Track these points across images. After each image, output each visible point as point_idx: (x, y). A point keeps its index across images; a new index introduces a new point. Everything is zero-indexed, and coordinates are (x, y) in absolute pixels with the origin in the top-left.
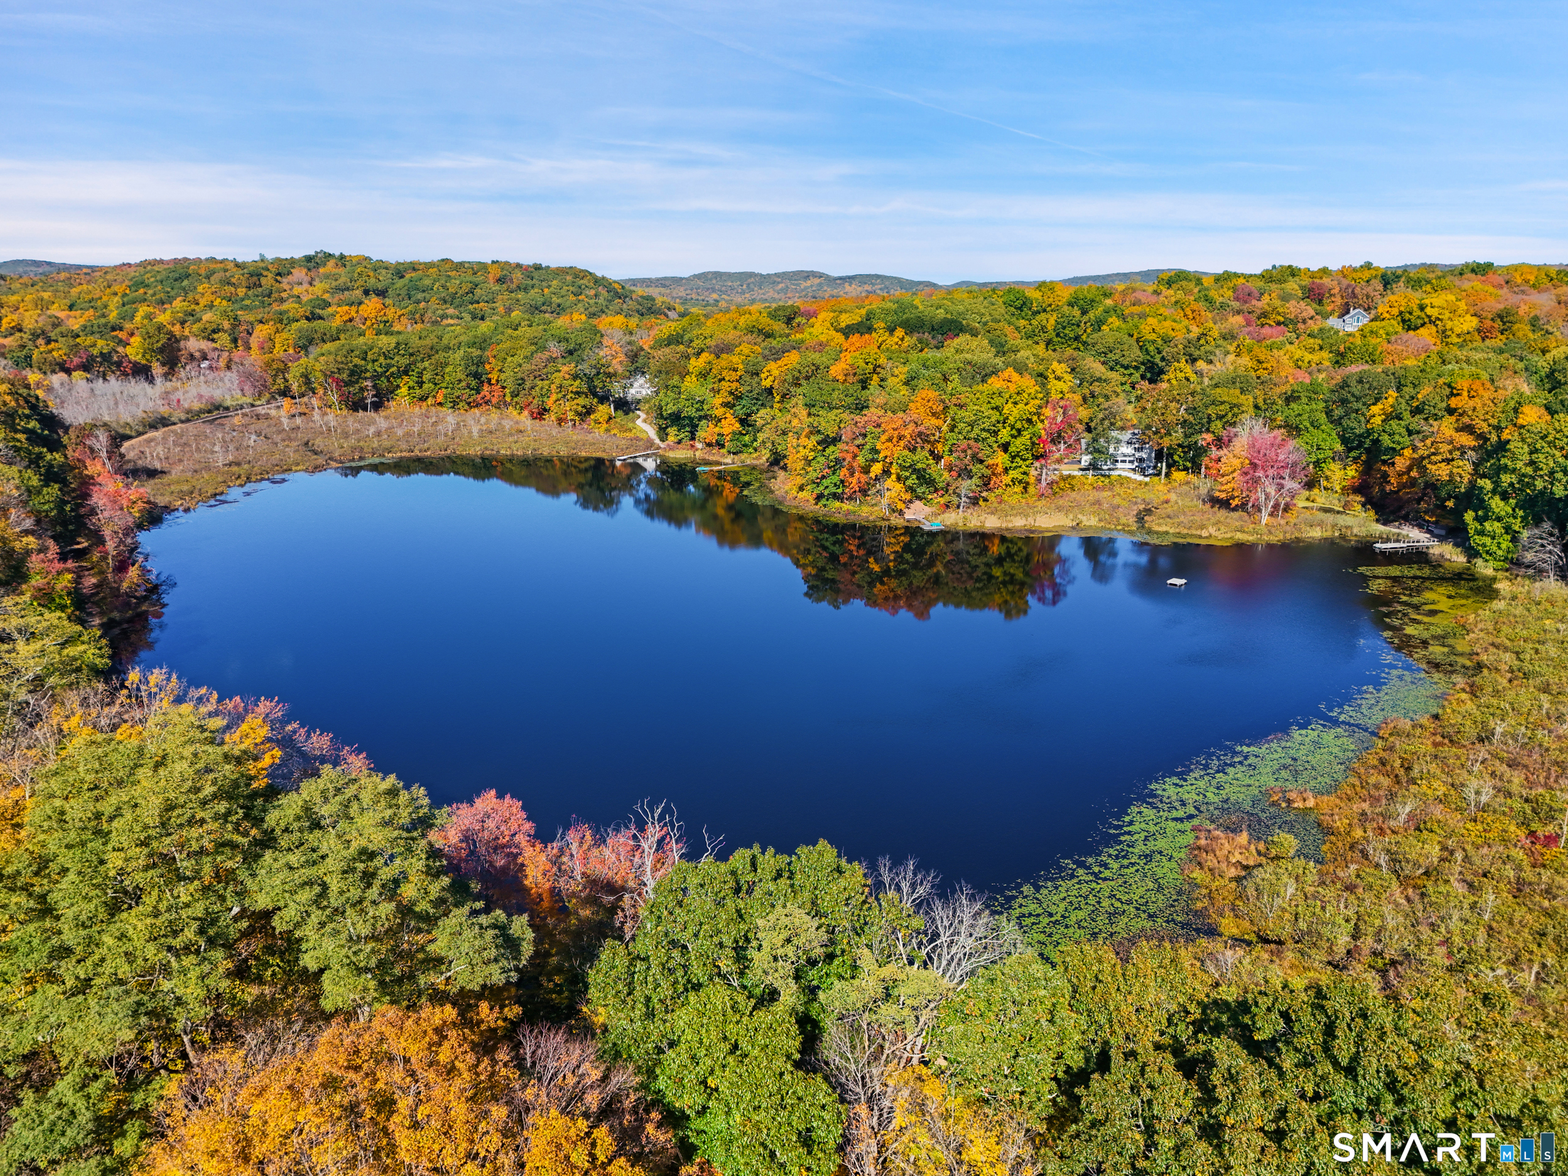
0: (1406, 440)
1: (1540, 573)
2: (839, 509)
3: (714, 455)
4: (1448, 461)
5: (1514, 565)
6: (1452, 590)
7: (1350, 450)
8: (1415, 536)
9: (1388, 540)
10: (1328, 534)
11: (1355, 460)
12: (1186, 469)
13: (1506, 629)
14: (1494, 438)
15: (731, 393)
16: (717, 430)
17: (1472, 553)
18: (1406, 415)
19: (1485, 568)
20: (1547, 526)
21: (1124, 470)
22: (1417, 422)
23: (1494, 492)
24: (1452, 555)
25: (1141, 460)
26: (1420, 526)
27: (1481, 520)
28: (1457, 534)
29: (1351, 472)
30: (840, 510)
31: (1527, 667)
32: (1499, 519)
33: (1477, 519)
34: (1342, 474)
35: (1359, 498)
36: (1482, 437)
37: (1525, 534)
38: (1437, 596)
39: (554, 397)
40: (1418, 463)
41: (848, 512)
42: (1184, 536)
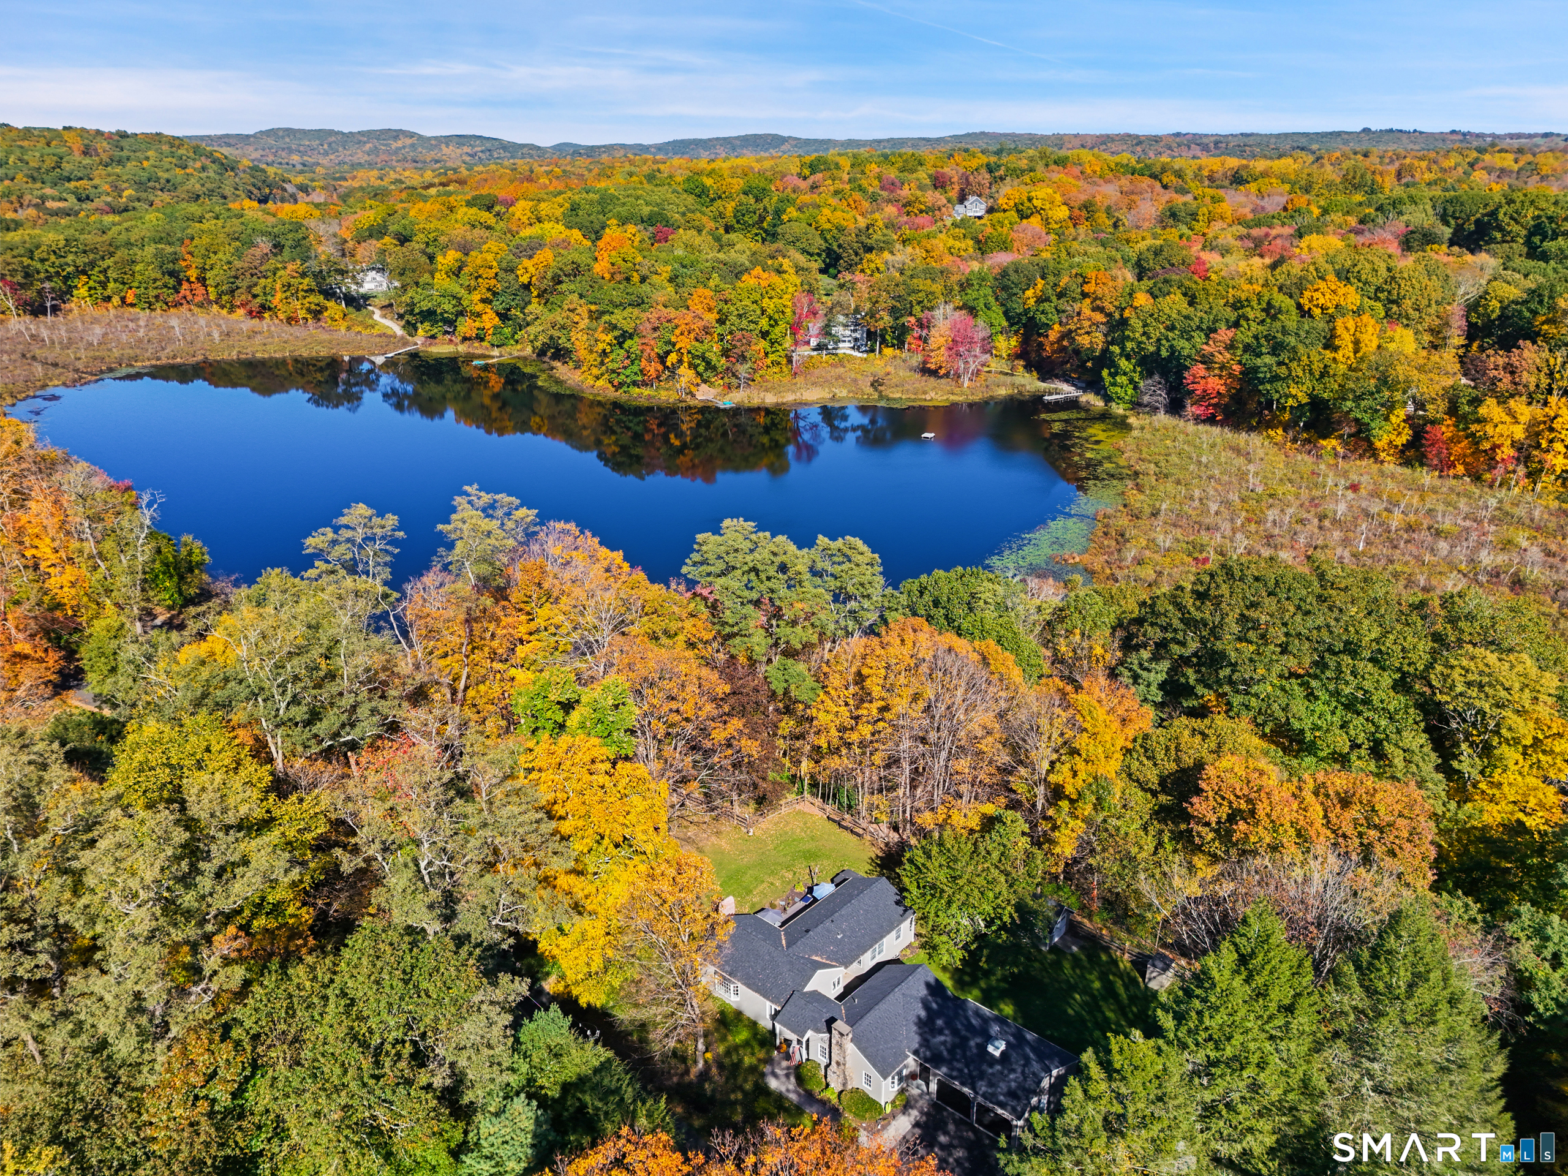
0: (1055, 318)
1: (1155, 410)
2: (640, 395)
3: (477, 348)
4: (1088, 333)
5: (1136, 405)
6: (1103, 426)
7: (1011, 325)
8: (1066, 390)
9: (1050, 394)
10: (1010, 392)
11: (1016, 332)
12: (893, 346)
13: (1145, 450)
14: (1117, 316)
15: (489, 289)
16: (477, 324)
17: (1108, 399)
18: (1054, 298)
19: (1118, 409)
20: (1157, 377)
21: (845, 348)
22: (1063, 304)
23: (1121, 355)
24: (1095, 402)
25: (856, 340)
26: (1067, 381)
27: (1113, 375)
28: (1094, 384)
29: (1013, 342)
30: (642, 395)
31: (1165, 471)
32: (1125, 374)
33: (1110, 374)
34: (1006, 344)
35: (1022, 363)
36: (1109, 315)
37: (1142, 384)
38: (1096, 431)
39: (279, 295)
40: (1068, 335)
41: (649, 397)
42: (914, 400)
